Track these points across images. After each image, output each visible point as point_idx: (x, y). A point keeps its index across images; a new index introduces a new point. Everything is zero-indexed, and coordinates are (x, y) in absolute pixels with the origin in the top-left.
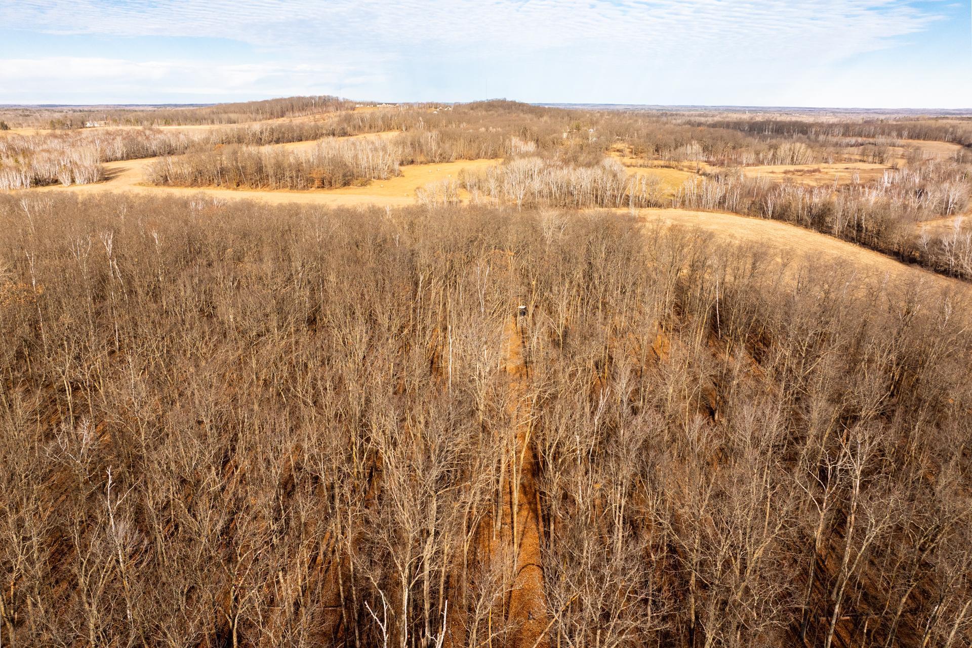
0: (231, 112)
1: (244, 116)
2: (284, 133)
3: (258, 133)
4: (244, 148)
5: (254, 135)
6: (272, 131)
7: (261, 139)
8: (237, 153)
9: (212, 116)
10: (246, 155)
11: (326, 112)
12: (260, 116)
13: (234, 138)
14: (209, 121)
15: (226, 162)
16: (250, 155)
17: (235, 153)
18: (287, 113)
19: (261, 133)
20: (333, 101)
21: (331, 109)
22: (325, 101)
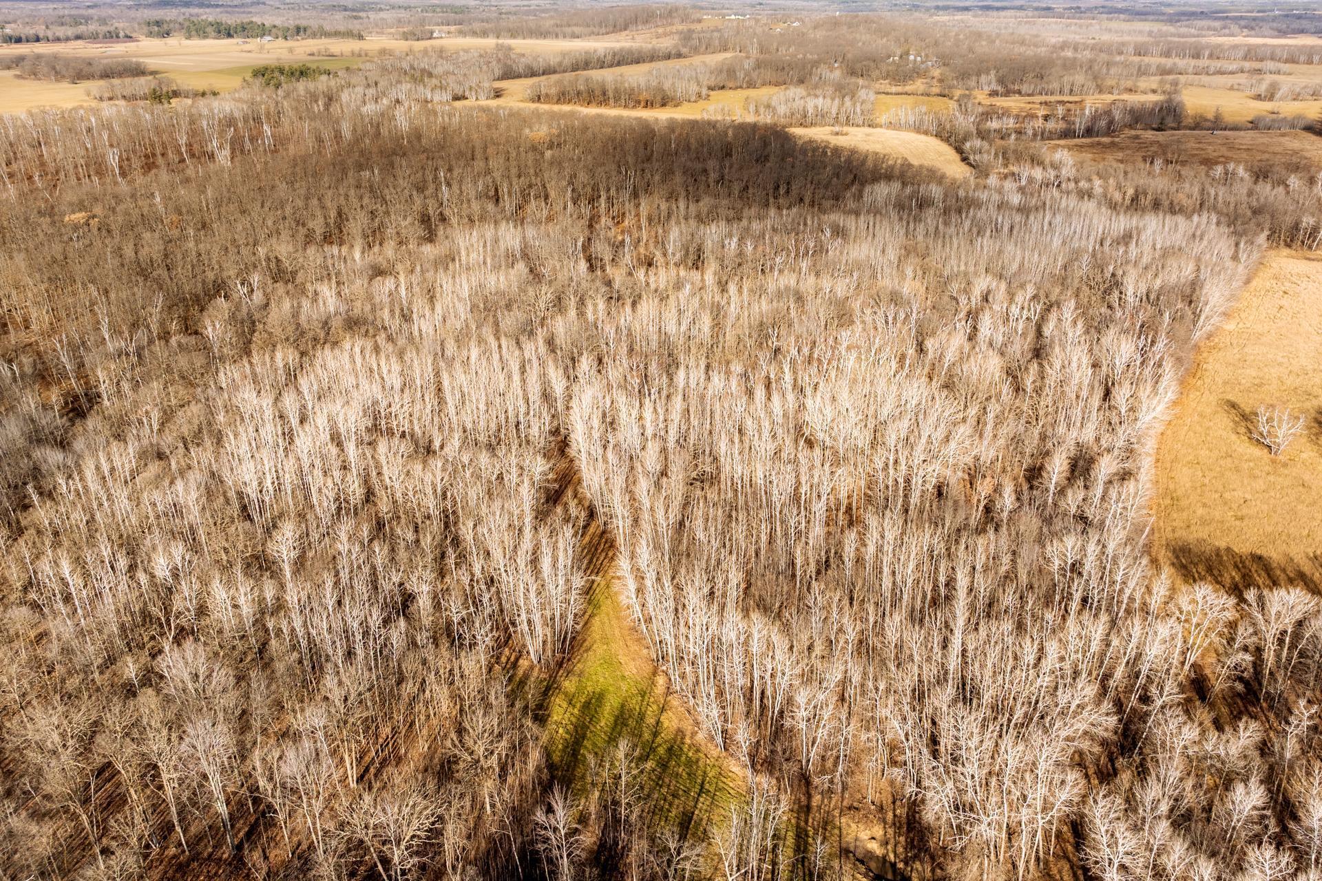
0: (575, 26)
4: (591, 73)
7: (605, 62)
8: (587, 77)
9: (555, 28)
10: (593, 79)
11: (670, 24)
12: (603, 30)
16: (595, 77)
17: (585, 77)
18: (630, 25)
20: (680, 12)
21: (676, 20)
22: (670, 12)
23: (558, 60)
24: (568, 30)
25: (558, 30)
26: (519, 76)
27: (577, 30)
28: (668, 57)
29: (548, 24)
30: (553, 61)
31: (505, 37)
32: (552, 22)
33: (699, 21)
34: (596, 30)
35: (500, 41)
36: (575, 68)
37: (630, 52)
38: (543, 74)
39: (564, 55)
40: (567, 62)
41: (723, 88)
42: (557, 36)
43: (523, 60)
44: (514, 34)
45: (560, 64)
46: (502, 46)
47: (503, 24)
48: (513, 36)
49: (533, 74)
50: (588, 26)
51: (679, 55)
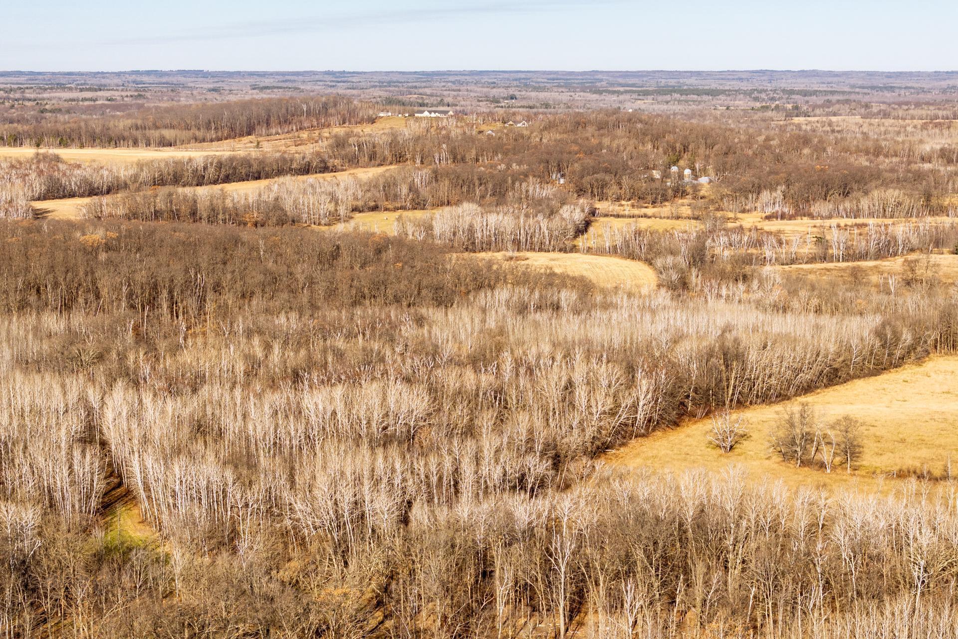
0: (166, 127)
1: (185, 134)
2: (235, 168)
3: (201, 168)
4: (180, 190)
5: (195, 171)
6: (220, 165)
7: (204, 177)
8: (172, 195)
9: (134, 132)
10: (181, 198)
11: (324, 126)
12: (213, 134)
13: (169, 174)
14: (131, 143)
15: (161, 205)
16: (185, 196)
17: (170, 195)
18: (258, 128)
19: (205, 168)
20: (341, 107)
21: (333, 120)
22: (325, 107)
23: (131, 172)
24: (155, 134)
25: (138, 134)
26: (72, 195)
27: (168, 134)
28: (306, 170)
29: (122, 124)
30: (124, 174)
31: (49, 145)
32: (129, 122)
33: (372, 121)
34: (200, 134)
35: (42, 150)
36: (159, 182)
37: (246, 162)
38: (108, 192)
39: (140, 165)
40: (144, 175)
41: (375, 208)
42: (135, 143)
43: (77, 172)
44: (65, 139)
45: (135, 178)
46: (45, 157)
47: (47, 125)
48: (63, 144)
49: (92, 191)
50: (188, 128)
51: (325, 168)
